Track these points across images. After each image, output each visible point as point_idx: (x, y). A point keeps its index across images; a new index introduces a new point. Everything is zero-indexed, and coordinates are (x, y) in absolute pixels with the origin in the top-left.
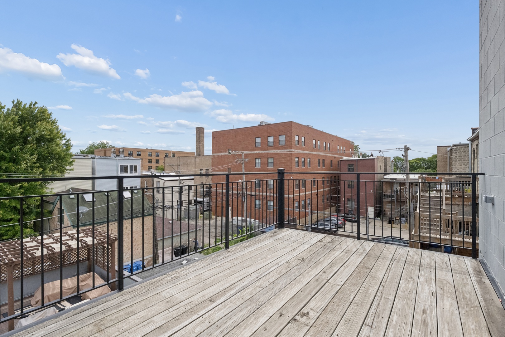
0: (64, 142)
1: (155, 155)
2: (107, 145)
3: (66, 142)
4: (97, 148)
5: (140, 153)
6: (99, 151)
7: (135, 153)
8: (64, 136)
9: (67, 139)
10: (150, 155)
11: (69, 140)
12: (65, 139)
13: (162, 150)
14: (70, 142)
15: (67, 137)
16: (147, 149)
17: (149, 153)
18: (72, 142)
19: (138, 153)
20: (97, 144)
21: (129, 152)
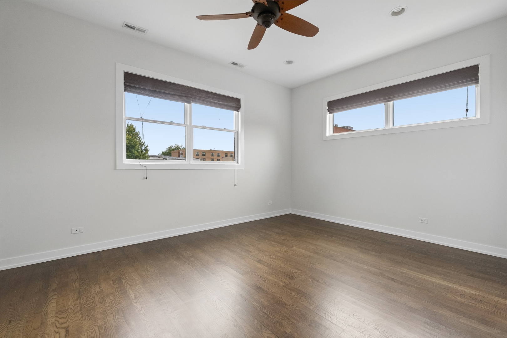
0: (143, 148)
1: (217, 155)
2: (181, 147)
3: (145, 148)
4: (173, 150)
5: (205, 154)
6: (175, 152)
7: (201, 154)
8: (144, 144)
9: (146, 146)
10: (212, 155)
11: (147, 147)
12: (144, 146)
13: (223, 151)
14: (147, 148)
15: (146, 144)
16: (211, 150)
17: (212, 154)
18: (149, 148)
19: (203, 153)
20: (174, 146)
21: (197, 153)
